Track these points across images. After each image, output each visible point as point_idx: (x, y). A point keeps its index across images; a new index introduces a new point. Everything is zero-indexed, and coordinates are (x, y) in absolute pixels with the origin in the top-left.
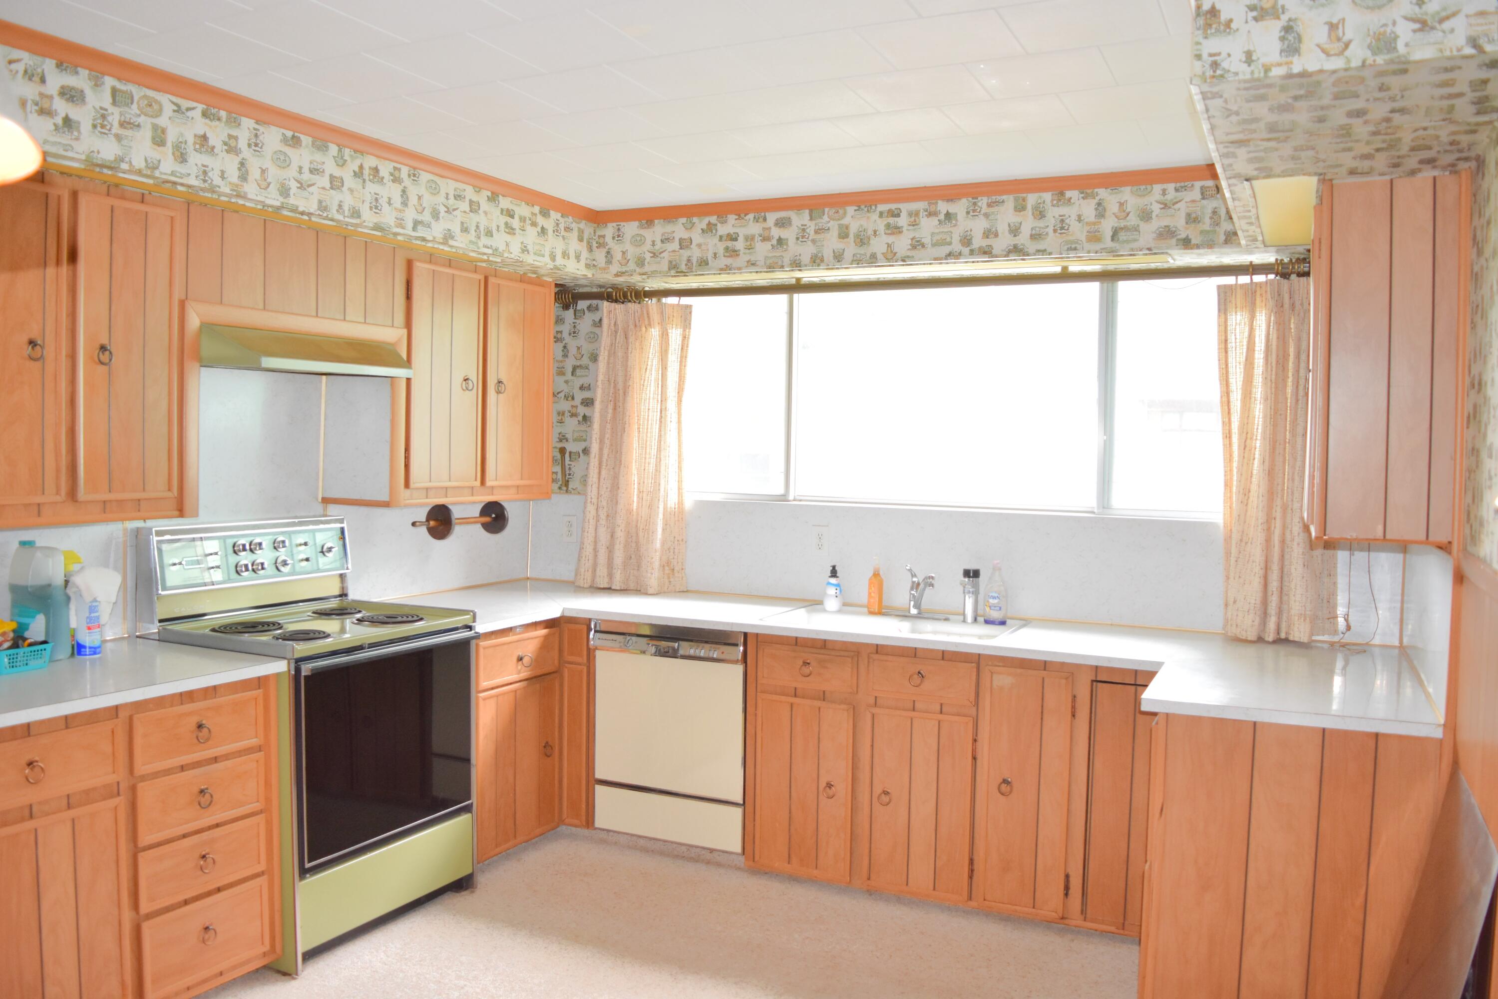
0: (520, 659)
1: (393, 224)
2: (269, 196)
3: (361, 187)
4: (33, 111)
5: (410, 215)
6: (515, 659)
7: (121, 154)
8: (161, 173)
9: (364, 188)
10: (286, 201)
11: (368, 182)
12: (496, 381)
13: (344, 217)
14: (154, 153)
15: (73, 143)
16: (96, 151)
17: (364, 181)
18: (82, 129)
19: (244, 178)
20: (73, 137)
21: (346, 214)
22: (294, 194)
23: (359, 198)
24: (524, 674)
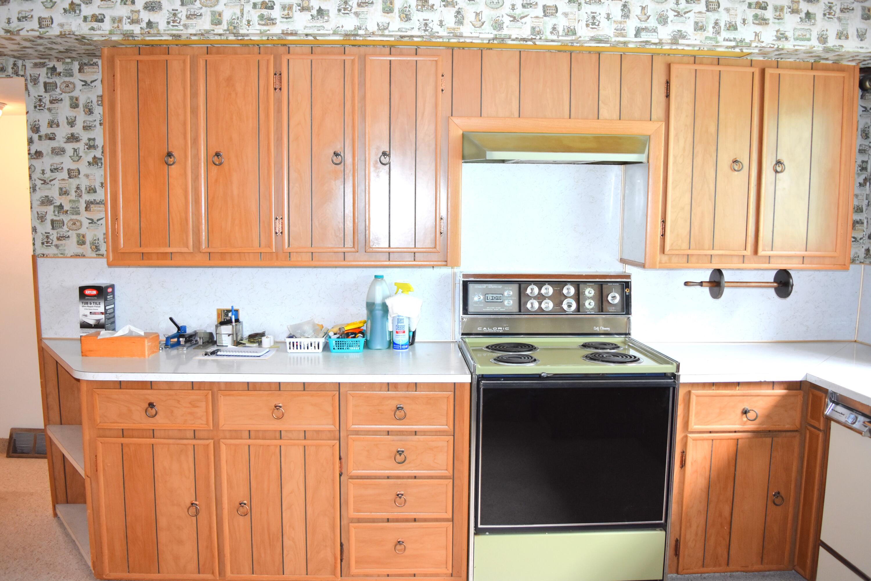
0: (745, 412)
1: (612, 36)
2: (483, 32)
3: (576, 10)
4: (297, 10)
5: (631, 25)
6: (739, 411)
7: (359, 25)
8: (389, 31)
9: (579, 10)
10: (500, 33)
11: (583, 4)
12: (774, 162)
13: (558, 36)
14: (383, 19)
15: (324, 25)
16: (340, 26)
17: (580, 4)
18: (330, 14)
19: (460, 22)
20: (324, 21)
21: (560, 34)
22: (507, 27)
23: (575, 19)
24: (751, 426)
